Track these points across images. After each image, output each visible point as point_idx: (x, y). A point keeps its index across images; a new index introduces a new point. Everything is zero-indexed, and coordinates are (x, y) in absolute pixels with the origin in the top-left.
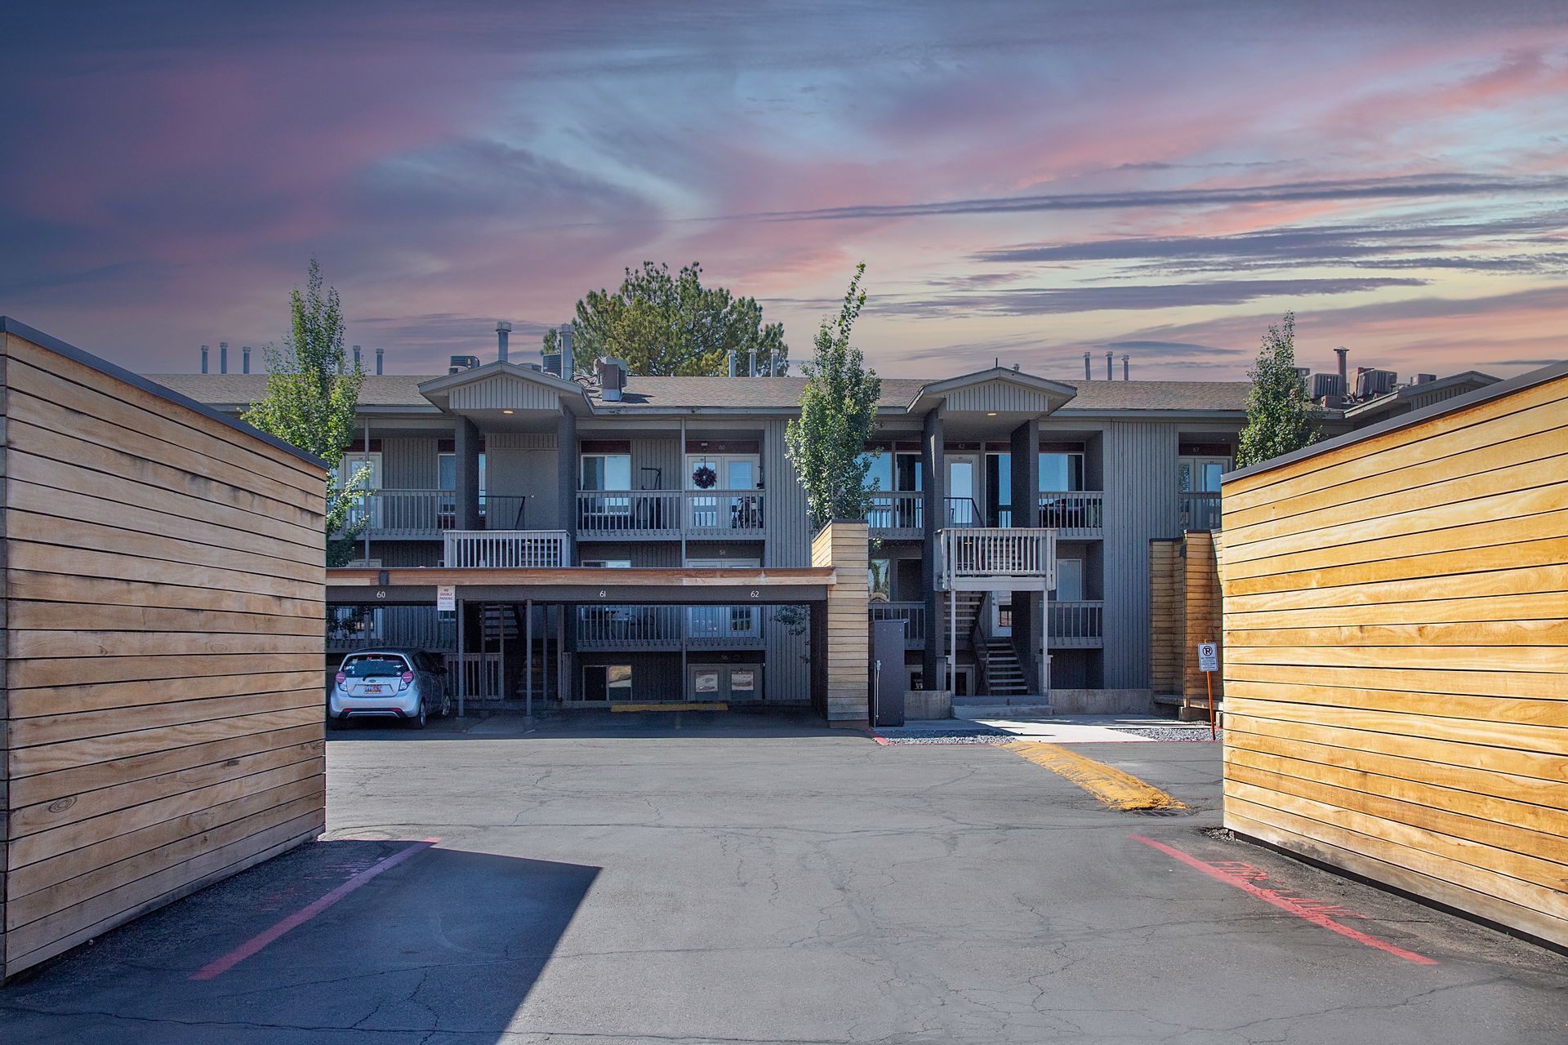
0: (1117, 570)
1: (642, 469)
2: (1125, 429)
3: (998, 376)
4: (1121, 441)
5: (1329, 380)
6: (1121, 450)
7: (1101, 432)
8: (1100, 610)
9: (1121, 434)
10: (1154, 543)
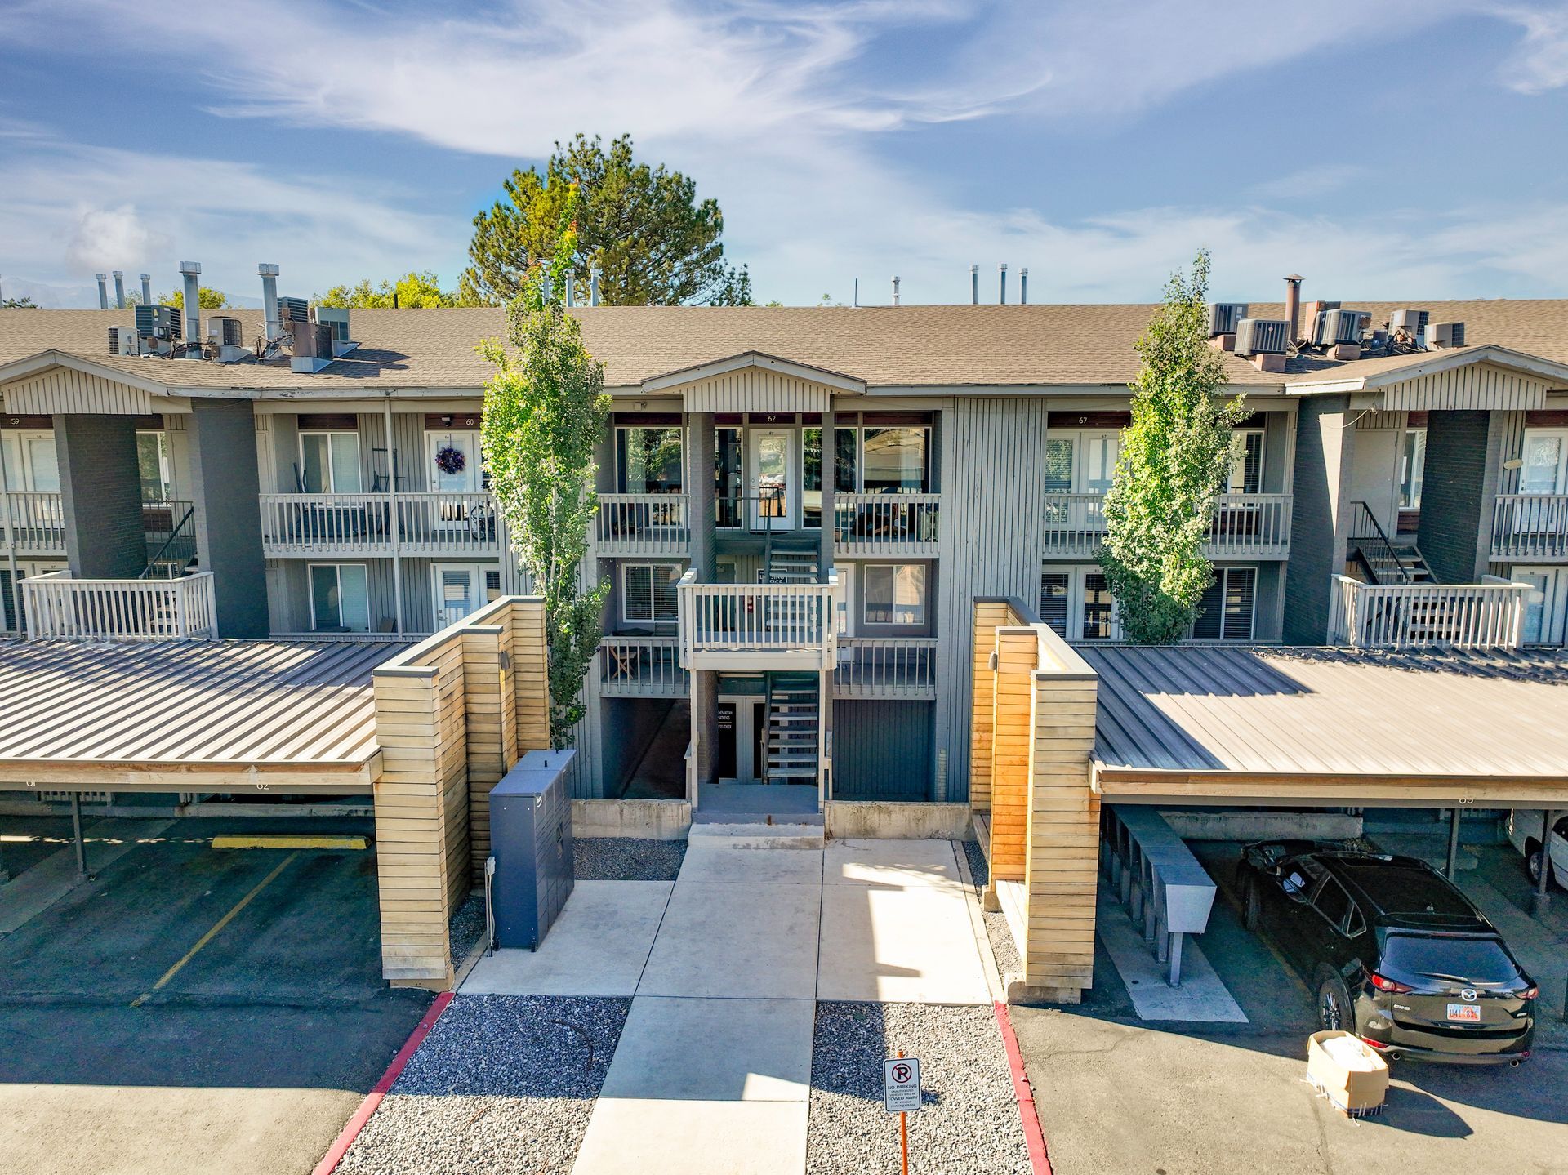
0: (956, 599)
1: (374, 450)
2: (974, 407)
3: (751, 364)
4: (967, 423)
5: (1271, 329)
6: (966, 437)
7: (940, 412)
8: (933, 650)
9: (967, 415)
10: (979, 605)
